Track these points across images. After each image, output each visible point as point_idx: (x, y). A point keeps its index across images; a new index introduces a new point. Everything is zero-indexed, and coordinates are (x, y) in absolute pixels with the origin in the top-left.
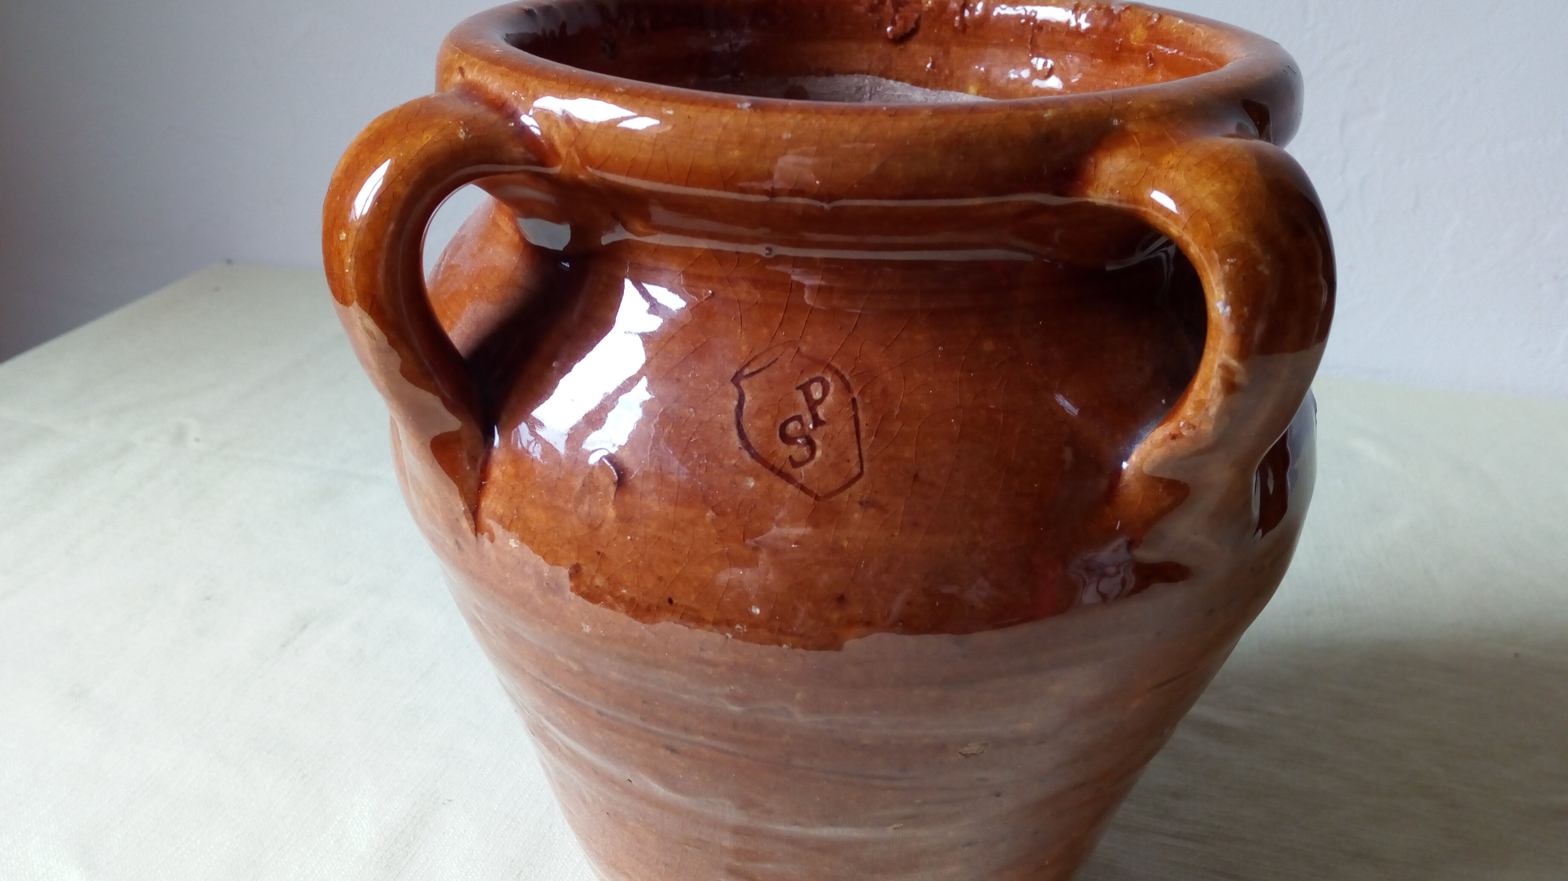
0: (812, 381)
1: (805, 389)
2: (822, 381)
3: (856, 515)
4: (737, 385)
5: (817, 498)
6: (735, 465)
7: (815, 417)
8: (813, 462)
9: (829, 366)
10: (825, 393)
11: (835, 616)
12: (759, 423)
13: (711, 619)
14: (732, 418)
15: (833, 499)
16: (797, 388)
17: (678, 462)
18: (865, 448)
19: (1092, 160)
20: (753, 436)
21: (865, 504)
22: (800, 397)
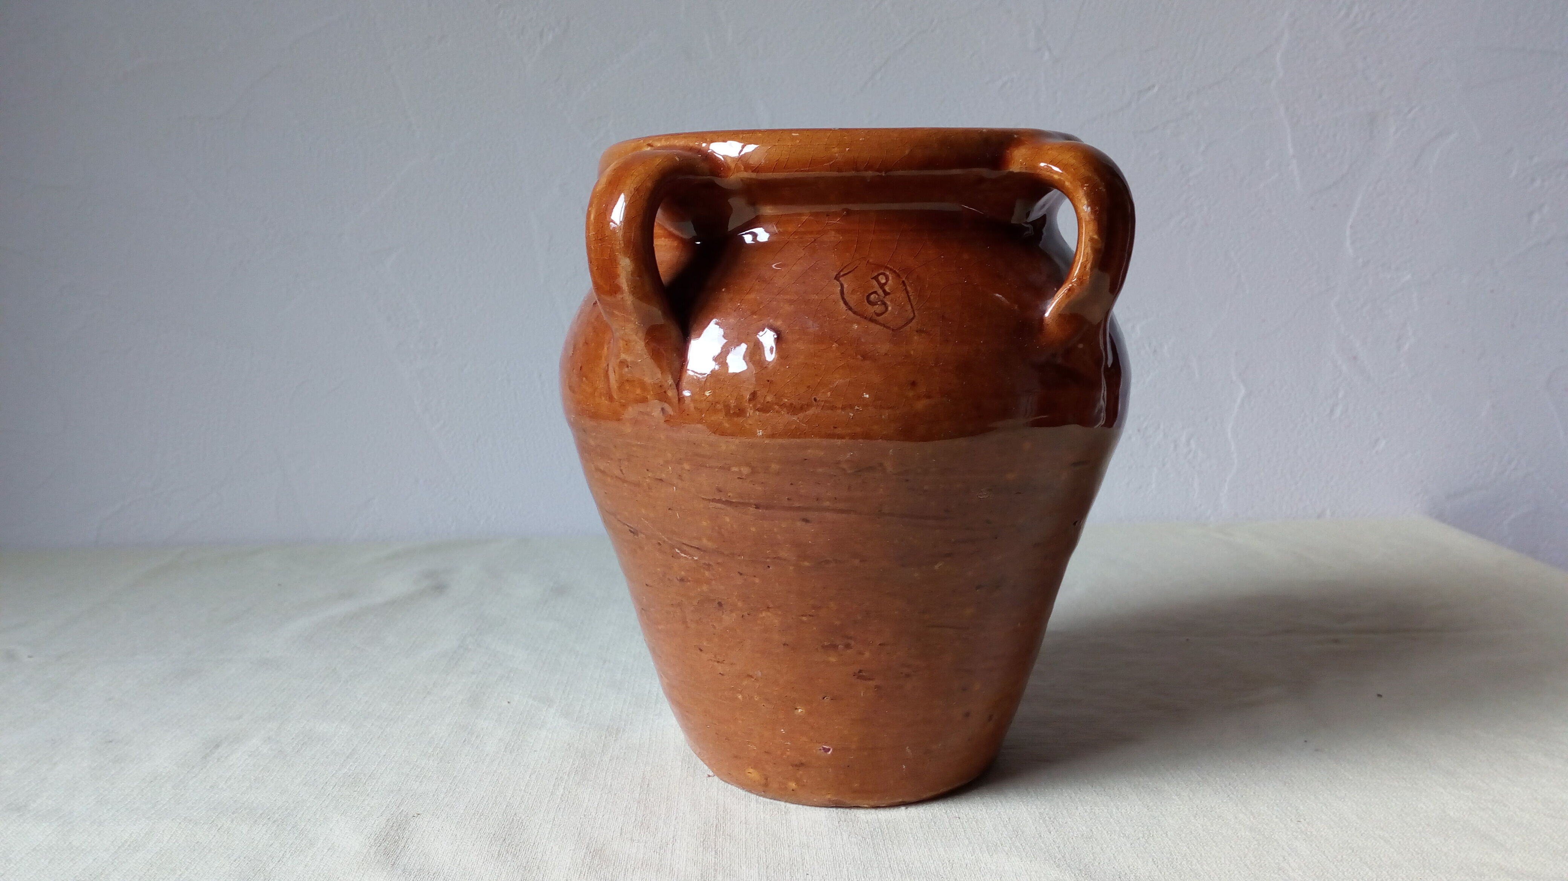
0: (879, 275)
1: (876, 278)
2: (884, 274)
3: (915, 337)
4: (838, 280)
5: (893, 330)
6: (845, 318)
7: (884, 291)
8: (888, 312)
9: (886, 268)
10: (887, 279)
11: (911, 394)
12: (855, 297)
13: (841, 406)
14: (839, 296)
15: (902, 330)
16: (872, 279)
17: (812, 322)
18: (914, 304)
19: (1008, 151)
20: (852, 304)
21: (919, 331)
22: (875, 283)
